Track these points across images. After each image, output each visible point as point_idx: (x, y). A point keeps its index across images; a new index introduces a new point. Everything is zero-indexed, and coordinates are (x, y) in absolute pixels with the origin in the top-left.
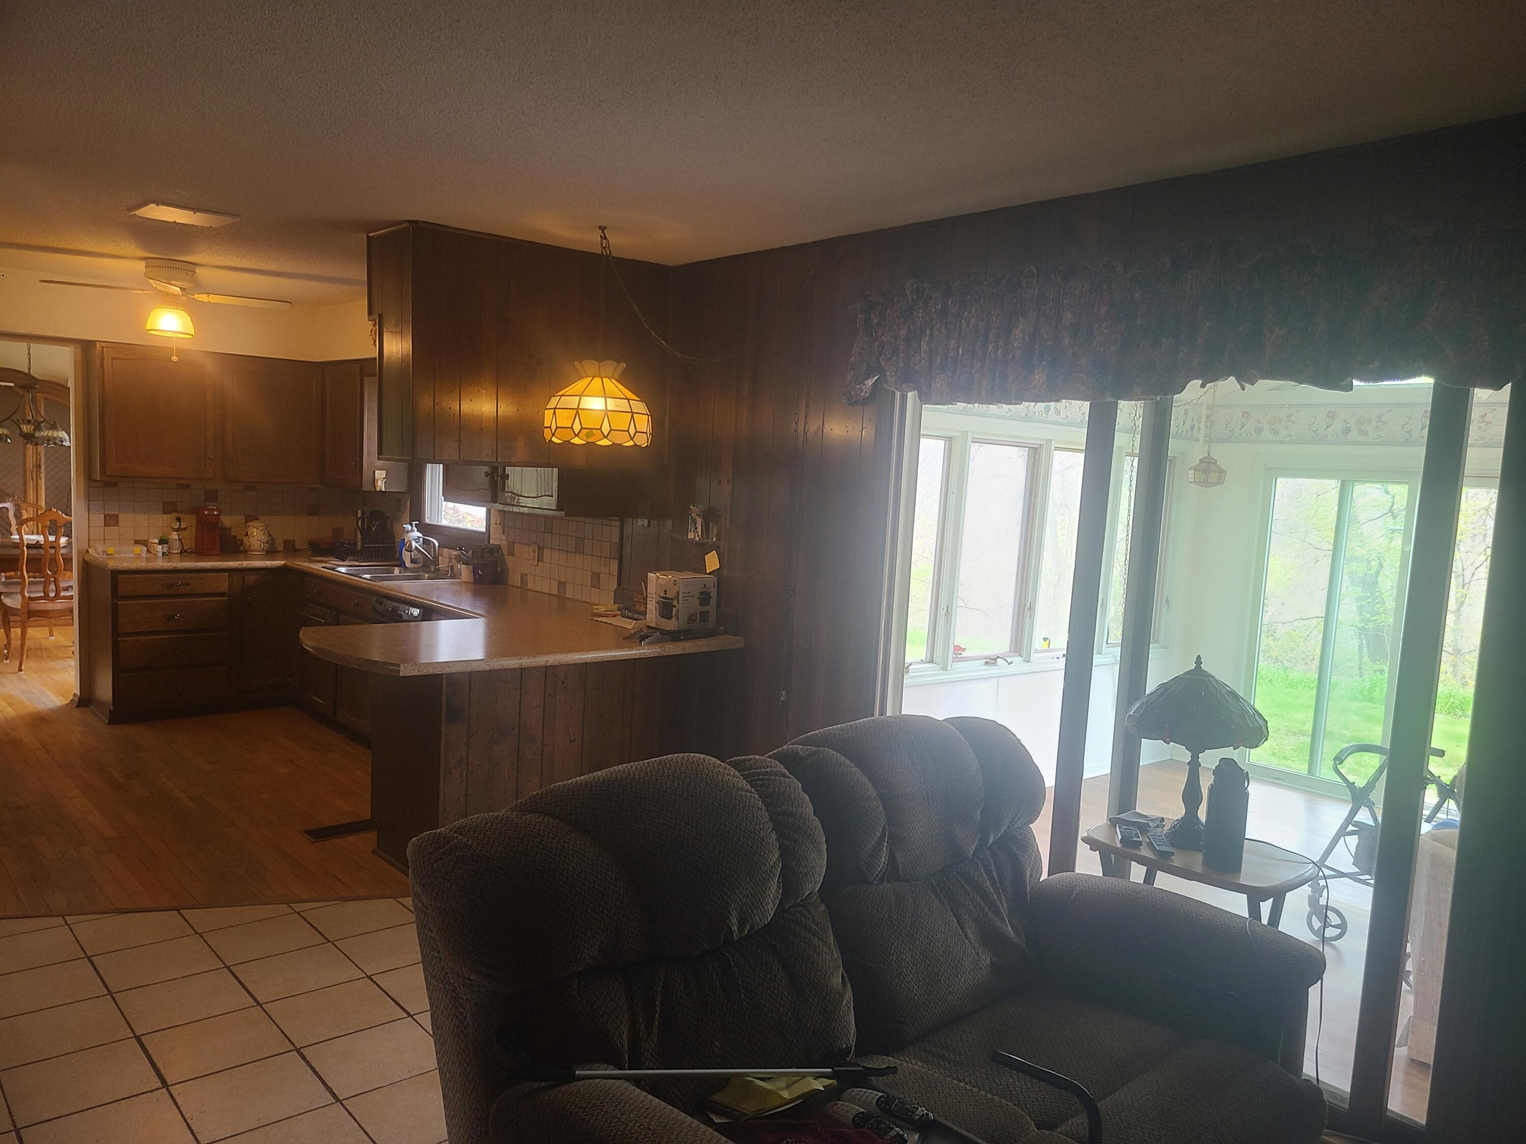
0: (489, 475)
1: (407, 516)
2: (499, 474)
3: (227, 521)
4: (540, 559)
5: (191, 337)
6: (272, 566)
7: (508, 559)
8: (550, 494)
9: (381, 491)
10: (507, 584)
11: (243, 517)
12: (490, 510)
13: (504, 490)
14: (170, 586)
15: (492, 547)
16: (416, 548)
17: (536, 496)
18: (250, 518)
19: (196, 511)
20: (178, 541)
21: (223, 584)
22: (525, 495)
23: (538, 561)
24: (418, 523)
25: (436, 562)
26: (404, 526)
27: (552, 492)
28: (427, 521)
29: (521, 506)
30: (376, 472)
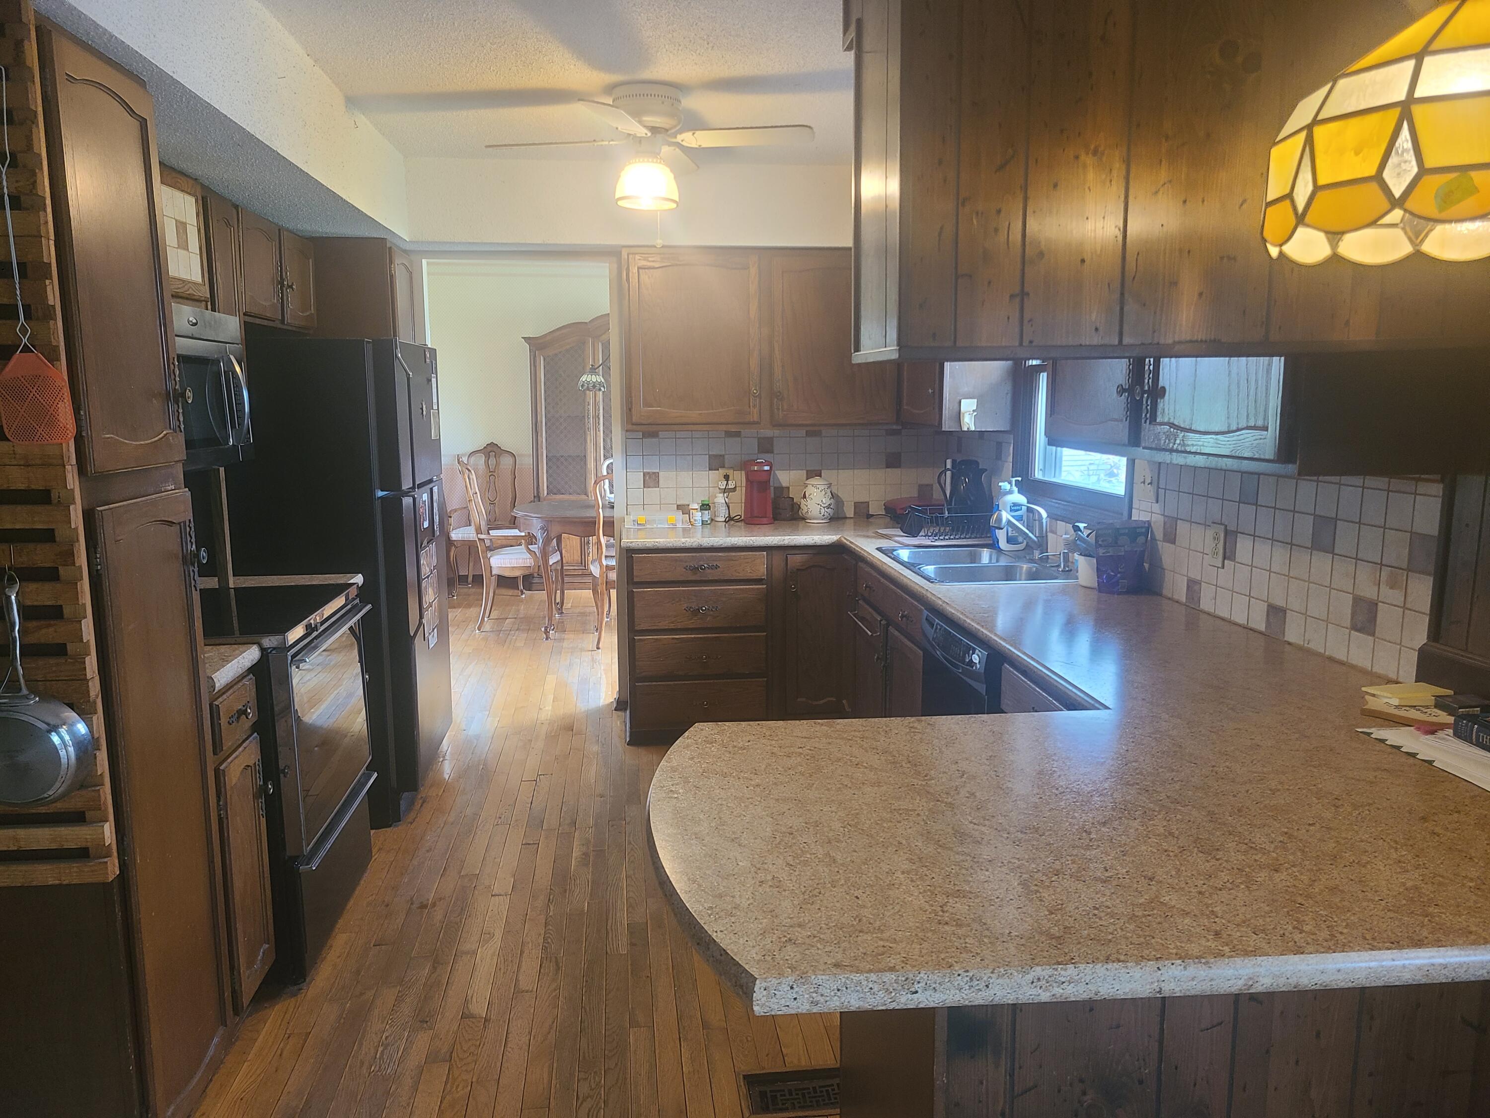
0: (1124, 390)
1: (1008, 466)
2: (1146, 388)
3: (784, 477)
4: (1228, 554)
5: (674, 206)
6: (824, 543)
7: (1166, 552)
8: (1260, 423)
9: (969, 431)
10: (1160, 594)
11: (805, 472)
12: (1134, 461)
13: (1156, 420)
14: (695, 569)
15: (1134, 525)
16: (1009, 522)
17: (1225, 429)
18: (814, 473)
19: (745, 466)
20: (725, 505)
21: (759, 567)
22: (1198, 429)
23: (1224, 558)
24: (1020, 479)
25: (1042, 544)
26: (1000, 484)
27: (1265, 418)
28: (1038, 475)
29: (1190, 453)
30: (962, 401)
